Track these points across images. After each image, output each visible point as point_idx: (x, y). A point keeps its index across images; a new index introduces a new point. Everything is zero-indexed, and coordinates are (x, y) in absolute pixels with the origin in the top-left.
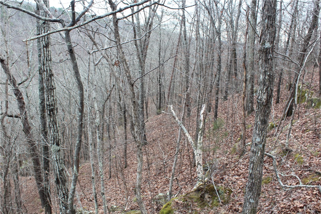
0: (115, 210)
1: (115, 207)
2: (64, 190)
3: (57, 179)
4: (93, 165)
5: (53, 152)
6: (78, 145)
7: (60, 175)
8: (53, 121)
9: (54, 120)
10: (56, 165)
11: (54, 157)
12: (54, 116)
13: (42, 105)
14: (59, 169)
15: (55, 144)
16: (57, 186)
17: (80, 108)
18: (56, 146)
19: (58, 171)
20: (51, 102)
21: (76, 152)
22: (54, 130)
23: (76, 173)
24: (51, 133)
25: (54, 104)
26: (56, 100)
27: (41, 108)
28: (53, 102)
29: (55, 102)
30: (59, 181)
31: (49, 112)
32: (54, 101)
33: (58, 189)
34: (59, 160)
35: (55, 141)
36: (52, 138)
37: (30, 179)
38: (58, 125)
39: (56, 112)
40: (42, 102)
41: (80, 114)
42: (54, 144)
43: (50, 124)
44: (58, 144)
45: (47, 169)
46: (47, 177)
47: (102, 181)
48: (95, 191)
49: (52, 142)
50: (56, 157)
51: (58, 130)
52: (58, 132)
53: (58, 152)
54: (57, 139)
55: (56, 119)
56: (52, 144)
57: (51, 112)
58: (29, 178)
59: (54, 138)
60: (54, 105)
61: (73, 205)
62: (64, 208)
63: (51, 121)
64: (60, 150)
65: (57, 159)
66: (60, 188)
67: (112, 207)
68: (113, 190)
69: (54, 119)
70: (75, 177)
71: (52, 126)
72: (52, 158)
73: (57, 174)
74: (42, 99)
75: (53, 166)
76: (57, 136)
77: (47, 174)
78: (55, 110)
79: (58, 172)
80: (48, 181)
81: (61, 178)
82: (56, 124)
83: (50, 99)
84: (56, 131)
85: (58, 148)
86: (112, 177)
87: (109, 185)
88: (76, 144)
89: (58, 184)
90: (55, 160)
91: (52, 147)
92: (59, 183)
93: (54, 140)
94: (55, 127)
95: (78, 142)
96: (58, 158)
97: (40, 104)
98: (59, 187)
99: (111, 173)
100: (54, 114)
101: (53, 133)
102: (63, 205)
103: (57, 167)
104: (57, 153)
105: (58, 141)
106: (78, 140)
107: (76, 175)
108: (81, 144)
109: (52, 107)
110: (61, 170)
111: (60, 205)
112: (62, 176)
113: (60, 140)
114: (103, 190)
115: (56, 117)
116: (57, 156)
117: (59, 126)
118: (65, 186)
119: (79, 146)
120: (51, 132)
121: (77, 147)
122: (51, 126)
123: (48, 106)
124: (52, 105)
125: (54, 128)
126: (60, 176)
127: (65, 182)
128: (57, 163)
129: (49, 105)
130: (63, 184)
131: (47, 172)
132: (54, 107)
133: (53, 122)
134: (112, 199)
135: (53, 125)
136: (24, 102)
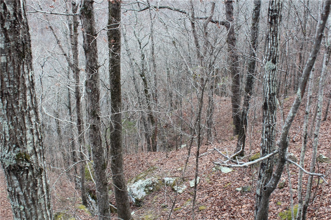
0: (324, 161)
1: (324, 157)
2: (270, 118)
3: (265, 104)
4: (310, 97)
5: (266, 70)
6: (310, 63)
7: (269, 99)
8: (273, 31)
9: (275, 31)
10: (268, 86)
11: (267, 76)
12: (276, 25)
13: (256, 12)
14: (270, 92)
15: (271, 60)
16: (263, 112)
17: (324, 14)
18: (271, 63)
19: (268, 94)
20: (276, 6)
21: (306, 71)
22: (273, 43)
23: (300, 99)
24: (268, 47)
25: (279, 9)
26: (282, 4)
27: (254, 15)
28: (278, 7)
29: (280, 7)
30: (267, 106)
31: (270, 19)
32: (279, 5)
33: (264, 116)
34: (272, 81)
35: (272, 57)
36: (269, 53)
37: (225, 100)
38: (278, 37)
39: (279, 20)
40: (256, 9)
41: (322, 22)
42: (269, 60)
43: (269, 34)
44: (274, 62)
45: (249, 91)
46: (247, 101)
47: (318, 119)
48: (306, 129)
49: (268, 58)
50: (269, 77)
51: (277, 44)
52: (277, 46)
53: (273, 71)
54: (275, 55)
55: (277, 29)
56: (267, 60)
57: (273, 20)
58: (224, 98)
59: (270, 53)
60: (279, 11)
61: (287, 136)
62: (266, 139)
63: (271, 31)
64: (275, 69)
65: (269, 80)
66: (267, 115)
67: (320, 156)
68: (326, 136)
69: (275, 29)
70: (297, 102)
71: (271, 38)
72: (264, 77)
73: (266, 97)
74: (257, 5)
75: (264, 87)
76: (274, 51)
77: (248, 97)
78: (279, 18)
79: (268, 96)
80: (248, 105)
81: (270, 104)
82: (277, 36)
83: (274, 3)
84: (275, 44)
85: (274, 66)
86: (327, 120)
87: (322, 129)
88: (308, 62)
89: (265, 110)
90: (268, 80)
91: (266, 64)
92: (267, 109)
93: (270, 56)
94: (275, 39)
95: (311, 59)
96: (271, 78)
97: (254, 10)
98: (266, 113)
99: (327, 113)
100: (276, 22)
101: (271, 46)
102: (267, 135)
103: (267, 89)
104: (271, 72)
105: (276, 58)
106: (311, 57)
107: (299, 100)
108: (314, 62)
109: (276, 14)
110: (272, 93)
111: (263, 135)
112: (271, 101)
113: (278, 56)
114: (317, 131)
115: (278, 27)
116: (271, 76)
117: (280, 39)
118: (273, 114)
119: (312, 65)
120: (268, 45)
121: (308, 65)
122: (269, 37)
123: (270, 12)
124: (276, 10)
125: (273, 40)
126: (269, 101)
127: (274, 109)
128: (269, 84)
129: (272, 10)
130: (271, 112)
131: (248, 94)
132: (278, 13)
133: (274, 33)
134: (322, 147)
135: (273, 37)
136: (232, 6)
